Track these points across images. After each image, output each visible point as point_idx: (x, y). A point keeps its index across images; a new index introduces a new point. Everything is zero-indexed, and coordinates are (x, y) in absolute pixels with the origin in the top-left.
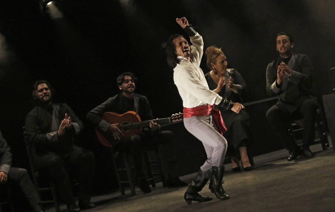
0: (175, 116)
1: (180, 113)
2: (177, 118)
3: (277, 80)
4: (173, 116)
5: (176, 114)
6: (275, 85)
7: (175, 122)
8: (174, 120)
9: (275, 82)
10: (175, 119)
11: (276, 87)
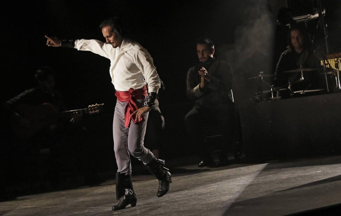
0: (92, 108)
1: (96, 104)
2: (94, 110)
3: (200, 84)
4: (90, 107)
5: (92, 105)
6: (199, 88)
7: (91, 113)
8: (90, 111)
9: (199, 85)
10: (92, 110)
11: (199, 90)
